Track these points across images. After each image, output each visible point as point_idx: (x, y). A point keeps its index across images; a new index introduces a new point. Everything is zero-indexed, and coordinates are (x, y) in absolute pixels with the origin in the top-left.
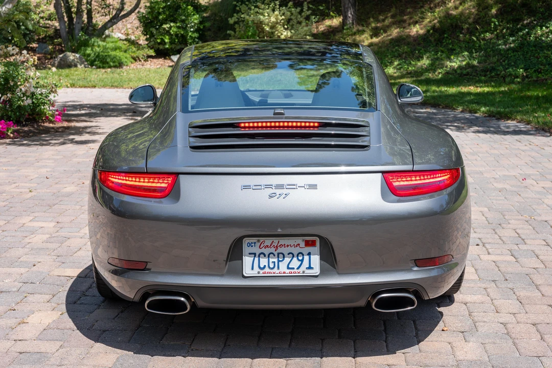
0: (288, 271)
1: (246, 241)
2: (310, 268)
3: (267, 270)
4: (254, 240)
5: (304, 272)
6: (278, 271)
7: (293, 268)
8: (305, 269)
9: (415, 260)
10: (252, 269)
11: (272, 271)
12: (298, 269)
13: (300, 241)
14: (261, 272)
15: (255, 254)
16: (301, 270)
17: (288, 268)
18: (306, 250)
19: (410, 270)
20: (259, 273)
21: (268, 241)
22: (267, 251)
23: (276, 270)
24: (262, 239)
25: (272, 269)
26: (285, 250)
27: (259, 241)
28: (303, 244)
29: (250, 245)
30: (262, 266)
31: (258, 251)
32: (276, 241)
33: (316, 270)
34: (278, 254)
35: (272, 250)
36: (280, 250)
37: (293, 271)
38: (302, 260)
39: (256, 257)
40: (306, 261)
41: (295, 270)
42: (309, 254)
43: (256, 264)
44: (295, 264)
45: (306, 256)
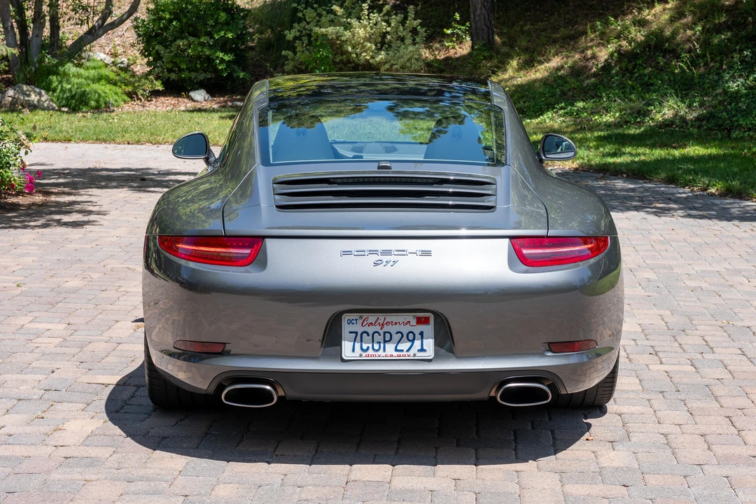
0: (395, 354)
1: (346, 317)
2: (422, 350)
3: (371, 352)
4: (355, 316)
5: (415, 355)
6: (383, 354)
7: (402, 351)
8: (416, 352)
9: (549, 343)
10: (353, 350)
11: (377, 353)
12: (408, 351)
13: (411, 318)
14: (364, 354)
15: (356, 333)
16: (411, 352)
17: (396, 350)
18: (418, 329)
19: (542, 355)
20: (361, 355)
21: (372, 318)
22: (371, 330)
23: (381, 352)
24: (365, 315)
25: (377, 351)
26: (393, 329)
27: (361, 317)
28: (414, 322)
29: (350, 322)
30: (365, 347)
31: (360, 329)
32: (382, 318)
33: (430, 353)
34: (385, 333)
35: (377, 328)
36: (386, 328)
37: (401, 353)
38: (413, 341)
39: (358, 337)
40: (417, 343)
41: (405, 353)
42: (421, 334)
43: (358, 345)
44: (404, 346)
45: (418, 336)
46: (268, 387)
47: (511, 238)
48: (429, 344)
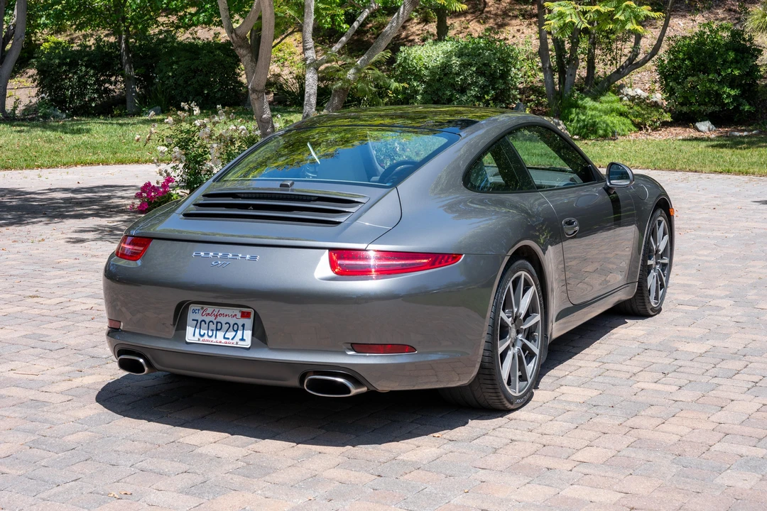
0: (224, 341)
1: (192, 307)
2: (242, 339)
3: (206, 337)
4: (198, 307)
5: (237, 343)
6: (215, 340)
7: (228, 339)
8: (238, 341)
9: (352, 344)
10: (194, 335)
11: (210, 339)
12: (232, 339)
13: (237, 311)
14: (201, 339)
15: (197, 321)
16: (235, 341)
17: (224, 338)
18: (241, 321)
19: (343, 353)
20: (199, 340)
21: (210, 309)
22: (208, 319)
23: (213, 339)
24: (205, 307)
25: (211, 337)
26: (223, 320)
27: (202, 308)
28: (239, 315)
29: (194, 311)
30: (202, 333)
31: (200, 318)
32: (217, 310)
33: (248, 343)
34: (217, 323)
35: (212, 318)
36: (219, 319)
37: (228, 341)
38: (236, 331)
39: (198, 324)
40: (240, 333)
41: (230, 341)
42: (243, 326)
43: (197, 331)
44: (230, 334)
45: (241, 328)
46: (141, 360)
47: (331, 249)
48: (248, 334)
